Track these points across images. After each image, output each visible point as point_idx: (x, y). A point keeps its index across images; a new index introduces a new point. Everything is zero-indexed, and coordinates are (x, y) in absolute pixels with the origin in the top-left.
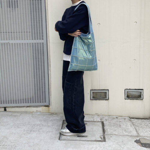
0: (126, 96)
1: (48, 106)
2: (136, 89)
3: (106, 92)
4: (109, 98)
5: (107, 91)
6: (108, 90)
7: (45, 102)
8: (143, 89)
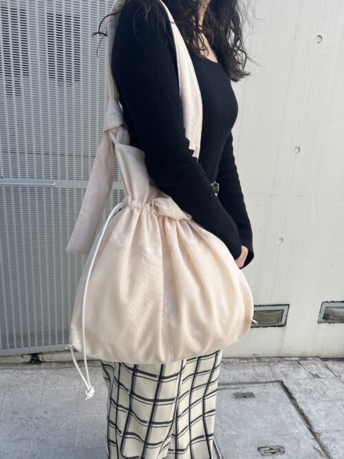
0: (322, 315)
3: (283, 310)
4: (286, 323)
5: (285, 308)
6: (289, 305)
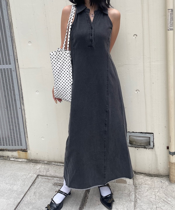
0: (128, 141)
1: (25, 151)
2: (141, 133)
7: (21, 145)
8: (153, 133)
